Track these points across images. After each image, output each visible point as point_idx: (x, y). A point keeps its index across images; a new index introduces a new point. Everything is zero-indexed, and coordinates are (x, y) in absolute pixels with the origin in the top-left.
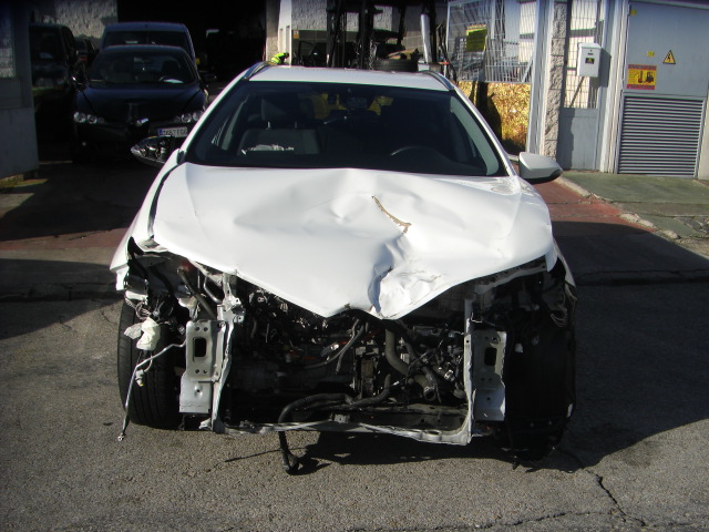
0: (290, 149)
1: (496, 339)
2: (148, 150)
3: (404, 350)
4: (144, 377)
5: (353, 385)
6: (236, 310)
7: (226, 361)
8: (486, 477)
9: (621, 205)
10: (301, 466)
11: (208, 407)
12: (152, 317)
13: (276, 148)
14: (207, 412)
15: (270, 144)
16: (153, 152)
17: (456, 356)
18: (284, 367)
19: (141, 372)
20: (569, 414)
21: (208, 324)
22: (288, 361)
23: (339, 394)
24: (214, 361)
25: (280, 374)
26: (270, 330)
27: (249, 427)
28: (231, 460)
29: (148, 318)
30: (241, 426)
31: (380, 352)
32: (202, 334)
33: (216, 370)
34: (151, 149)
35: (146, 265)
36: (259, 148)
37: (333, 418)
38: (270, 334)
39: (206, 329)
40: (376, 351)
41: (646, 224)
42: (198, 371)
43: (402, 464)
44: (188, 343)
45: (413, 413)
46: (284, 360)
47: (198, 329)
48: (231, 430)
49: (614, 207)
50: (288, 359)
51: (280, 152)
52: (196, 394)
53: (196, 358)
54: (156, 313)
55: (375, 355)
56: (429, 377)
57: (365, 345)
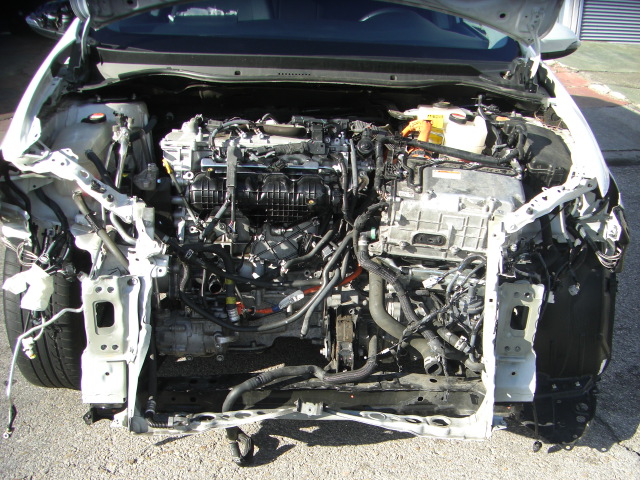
0: (232, 13)
1: (529, 295)
2: (46, 19)
3: (394, 298)
4: (36, 346)
5: (324, 352)
6: (154, 259)
7: (144, 332)
8: (500, 463)
9: (588, 75)
10: (256, 450)
11: (123, 396)
12: (38, 263)
13: (214, 12)
14: (122, 402)
15: (205, 7)
16: (53, 21)
17: (471, 316)
18: (227, 328)
19: (31, 340)
20: (601, 371)
21: (113, 282)
22: (234, 319)
23: (307, 367)
24: (126, 332)
25: (223, 340)
26: (207, 276)
27: (180, 424)
28: (164, 442)
29: (34, 265)
30: (170, 424)
31: (360, 300)
32: (105, 296)
33: (130, 345)
34: (50, 17)
35: (26, 189)
36: (191, 12)
37: (299, 409)
38: (207, 282)
39: (110, 290)
40: (355, 299)
41: (617, 96)
42: (104, 347)
43: (388, 443)
44: (87, 309)
45: (408, 388)
46: (229, 317)
47: (99, 289)
48: (155, 430)
49: (580, 77)
50: (234, 317)
51: (219, 17)
52: (103, 378)
53: (100, 330)
54: (44, 259)
55: (354, 306)
56: (433, 344)
57: (339, 292)
